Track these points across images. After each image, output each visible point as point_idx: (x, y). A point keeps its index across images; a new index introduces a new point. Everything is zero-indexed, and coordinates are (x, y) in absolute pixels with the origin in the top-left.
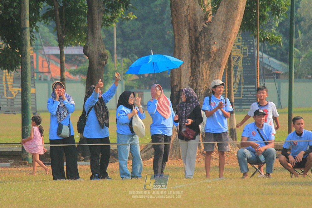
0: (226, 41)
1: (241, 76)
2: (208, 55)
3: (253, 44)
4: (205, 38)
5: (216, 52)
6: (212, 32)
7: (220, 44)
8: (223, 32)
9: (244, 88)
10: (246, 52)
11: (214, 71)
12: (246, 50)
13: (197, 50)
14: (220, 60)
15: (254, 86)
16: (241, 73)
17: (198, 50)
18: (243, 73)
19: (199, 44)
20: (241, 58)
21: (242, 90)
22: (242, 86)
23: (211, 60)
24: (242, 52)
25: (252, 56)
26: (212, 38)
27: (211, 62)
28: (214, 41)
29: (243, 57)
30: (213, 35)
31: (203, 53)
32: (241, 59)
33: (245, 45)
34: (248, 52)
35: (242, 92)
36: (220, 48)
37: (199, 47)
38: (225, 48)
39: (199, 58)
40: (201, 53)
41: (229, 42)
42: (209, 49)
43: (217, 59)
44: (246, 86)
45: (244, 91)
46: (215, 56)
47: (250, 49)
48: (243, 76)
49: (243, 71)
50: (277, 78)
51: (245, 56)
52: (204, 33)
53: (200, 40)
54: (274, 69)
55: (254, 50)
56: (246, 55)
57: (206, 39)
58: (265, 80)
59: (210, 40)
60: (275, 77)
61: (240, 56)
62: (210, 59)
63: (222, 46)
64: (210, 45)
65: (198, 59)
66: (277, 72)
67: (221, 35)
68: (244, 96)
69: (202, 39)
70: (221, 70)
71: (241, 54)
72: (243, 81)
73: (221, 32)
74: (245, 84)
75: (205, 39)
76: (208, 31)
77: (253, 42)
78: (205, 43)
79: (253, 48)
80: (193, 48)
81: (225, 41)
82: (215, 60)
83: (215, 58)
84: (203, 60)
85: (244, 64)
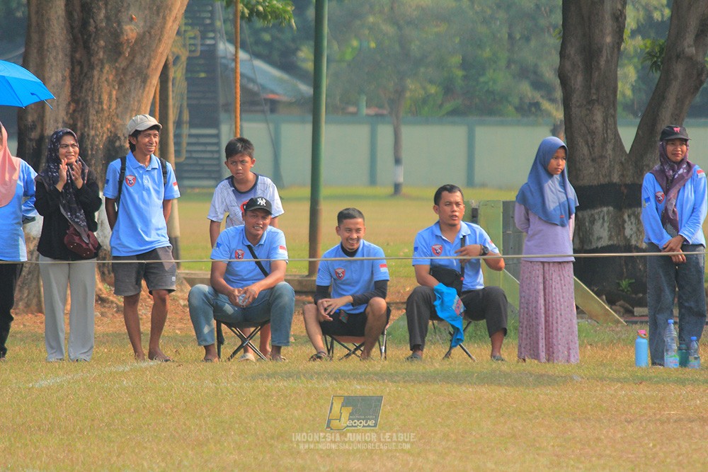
0: (161, 15)
1: (182, 105)
2: (116, 49)
3: (213, 24)
4: (106, 5)
5: (136, 41)
7: (145, 22)
9: (190, 136)
10: (196, 45)
11: (130, 90)
12: (195, 38)
13: (85, 37)
14: (145, 62)
15: (213, 131)
16: (183, 99)
17: (90, 36)
18: (188, 98)
19: (92, 20)
20: (184, 59)
21: (185, 140)
22: (186, 130)
23: (122, 63)
24: (184, 46)
25: (210, 53)
26: (125, 5)
27: (122, 66)
28: (130, 13)
29: (189, 58)
31: (102, 43)
32: (182, 63)
33: (192, 25)
34: (201, 45)
35: (184, 145)
36: (144, 33)
37: (92, 29)
38: (159, 32)
39: (92, 55)
40: (96, 44)
41: (168, 18)
42: (116, 35)
43: (137, 60)
44: (195, 131)
45: (189, 144)
46: (133, 53)
47: (204, 36)
48: (188, 105)
49: (188, 92)
50: (273, 111)
51: (192, 55)
53: (95, 10)
54: (263, 88)
55: (214, 38)
56: (196, 51)
57: (109, 7)
58: (243, 116)
59: (120, 11)
60: (267, 108)
61: (180, 54)
62: (120, 60)
63: (152, 28)
64: (119, 24)
65: (89, 60)
66: (271, 96)
68: (188, 155)
69: (99, 9)
70: (147, 89)
71: (183, 50)
72: (186, 117)
74: (192, 125)
75: (106, 9)
77: (212, 19)
78: (107, 18)
79: (212, 35)
80: (76, 31)
81: (158, 14)
82: (132, 62)
83: (134, 57)
84: (102, 62)
85: (189, 75)
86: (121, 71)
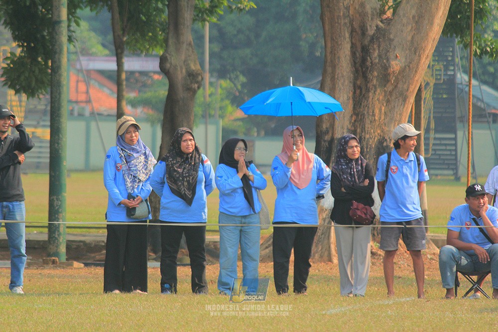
0: (417, 54)
1: (429, 117)
2: (385, 78)
3: (453, 60)
4: (379, 47)
5: (399, 72)
6: (392, 36)
7: (406, 59)
8: (413, 37)
9: (435, 139)
10: (440, 75)
11: (394, 107)
12: (440, 70)
13: (364, 69)
14: (405, 87)
15: (453, 136)
16: (430, 112)
17: (367, 68)
18: (434, 112)
19: (369, 58)
20: (432, 85)
21: (432, 142)
22: (432, 135)
23: (389, 87)
24: (432, 75)
25: (451, 81)
26: (392, 47)
27: (389, 90)
28: (395, 53)
29: (435, 84)
30: (395, 43)
31: (376, 74)
32: (430, 88)
33: (438, 61)
34: (444, 75)
35: (431, 145)
36: (405, 66)
37: (369, 64)
38: (415, 66)
39: (368, 82)
40: (372, 74)
41: (422, 56)
42: (386, 68)
43: (400, 86)
44: (438, 136)
45: (434, 144)
46: (397, 80)
47: (446, 68)
48: (434, 117)
49: (434, 108)
50: (495, 121)
51: (438, 82)
52: (378, 39)
53: (371, 51)
54: (489, 105)
55: (454, 70)
56: (440, 79)
57: (381, 48)
58: (474, 125)
59: (388, 51)
60: (490, 120)
61: (429, 82)
62: (387, 86)
63: (410, 63)
64: (388, 60)
65: (367, 86)
66: (493, 111)
67: (408, 43)
68: (434, 152)
69: (374, 50)
70: (406, 106)
71: (431, 79)
72: (433, 125)
73: (409, 38)
74: (437, 131)
75: (379, 50)
76: (384, 35)
77: (453, 56)
78: (380, 56)
79: (452, 68)
80: (358, 65)
81: (415, 54)
82: (396, 86)
83: (397, 84)
84: (375, 86)
85: (435, 96)
86: (388, 93)
